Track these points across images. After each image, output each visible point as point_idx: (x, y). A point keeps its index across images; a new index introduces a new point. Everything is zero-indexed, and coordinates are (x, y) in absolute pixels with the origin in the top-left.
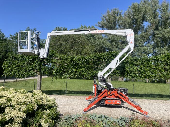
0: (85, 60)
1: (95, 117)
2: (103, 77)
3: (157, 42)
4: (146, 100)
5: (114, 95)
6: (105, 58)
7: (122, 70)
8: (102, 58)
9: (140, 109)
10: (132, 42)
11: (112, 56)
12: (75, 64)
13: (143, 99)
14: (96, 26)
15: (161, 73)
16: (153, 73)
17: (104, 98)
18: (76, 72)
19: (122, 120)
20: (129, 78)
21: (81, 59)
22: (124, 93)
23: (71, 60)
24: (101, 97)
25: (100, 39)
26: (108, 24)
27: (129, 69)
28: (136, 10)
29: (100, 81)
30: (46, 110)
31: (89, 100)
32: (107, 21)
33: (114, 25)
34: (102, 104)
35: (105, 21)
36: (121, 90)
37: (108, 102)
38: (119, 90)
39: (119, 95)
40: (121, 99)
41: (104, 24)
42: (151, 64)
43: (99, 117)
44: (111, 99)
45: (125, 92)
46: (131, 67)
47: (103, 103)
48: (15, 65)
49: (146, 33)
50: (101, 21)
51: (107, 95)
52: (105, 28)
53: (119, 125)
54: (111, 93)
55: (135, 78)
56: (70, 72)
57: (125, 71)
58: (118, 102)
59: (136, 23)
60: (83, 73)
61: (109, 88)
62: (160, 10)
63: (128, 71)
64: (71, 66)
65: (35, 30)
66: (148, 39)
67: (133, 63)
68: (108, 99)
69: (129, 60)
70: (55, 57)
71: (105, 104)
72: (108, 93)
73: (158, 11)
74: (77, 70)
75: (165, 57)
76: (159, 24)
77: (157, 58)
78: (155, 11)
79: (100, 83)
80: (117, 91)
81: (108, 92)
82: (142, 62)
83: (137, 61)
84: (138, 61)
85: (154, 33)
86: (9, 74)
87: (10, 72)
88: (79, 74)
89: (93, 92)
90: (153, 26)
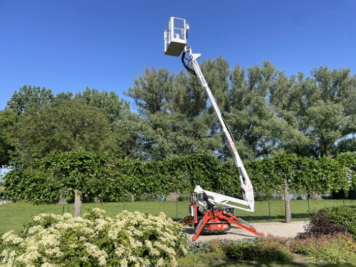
5: (219, 218)
6: (190, 165)
9: (254, 231)
17: (208, 223)
21: (153, 166)
26: (148, 93)
27: (222, 179)
29: (200, 200)
32: (145, 88)
34: (206, 231)
35: (141, 87)
37: (213, 228)
38: (225, 210)
39: (226, 217)
40: (227, 221)
41: (139, 91)
44: (216, 222)
45: (232, 212)
46: (224, 177)
48: (29, 180)
52: (141, 99)
54: (214, 215)
57: (216, 183)
61: (212, 208)
62: (231, 79)
64: (137, 177)
68: (212, 224)
71: (209, 230)
72: (211, 216)
73: (228, 79)
78: (224, 79)
80: (222, 212)
86: (17, 197)
87: (19, 193)
88: (150, 190)
89: (192, 215)
90: (221, 103)
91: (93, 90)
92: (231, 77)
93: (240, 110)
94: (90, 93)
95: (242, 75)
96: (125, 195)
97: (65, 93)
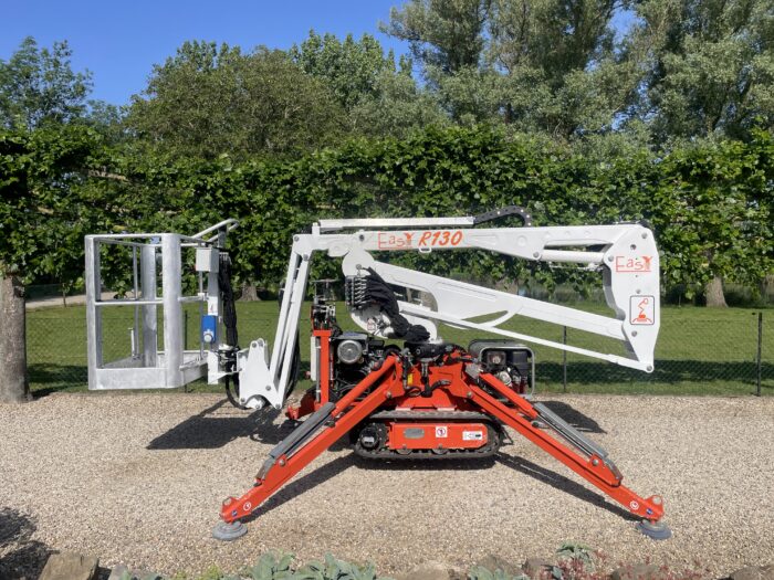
2: (374, 279)
3: (674, 108)
5: (447, 391)
6: (405, 170)
8: (383, 171)
9: (612, 481)
11: (445, 156)
13: (611, 392)
14: (383, 31)
15: (718, 249)
17: (383, 414)
20: (542, 281)
22: (511, 374)
24: (359, 406)
25: (404, 96)
26: (441, 19)
29: (356, 306)
32: (435, 5)
33: (468, 26)
35: (427, 6)
36: (491, 357)
37: (406, 438)
38: (480, 358)
39: (476, 389)
40: (488, 414)
41: (419, 18)
42: (667, 195)
44: (428, 414)
47: (376, 447)
49: (623, 67)
50: (405, 6)
51: (403, 393)
52: (425, 41)
54: (425, 380)
58: (473, 435)
59: (578, 12)
65: (62, 52)
66: (631, 97)
67: (565, 193)
68: (408, 420)
69: (541, 178)
70: (101, 170)
71: (388, 449)
72: (410, 380)
75: (746, 153)
76: (684, 19)
79: (356, 318)
80: (464, 368)
81: (408, 370)
82: (614, 187)
83: (589, 179)
84: (595, 183)
85: (661, 65)
90: (657, 26)
91: (327, 37)
94: (317, 46)
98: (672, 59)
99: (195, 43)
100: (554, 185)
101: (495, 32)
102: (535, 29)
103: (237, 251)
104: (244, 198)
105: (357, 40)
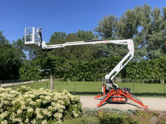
0: (92, 64)
1: (109, 110)
2: (110, 79)
3: (151, 44)
4: (144, 98)
5: (120, 94)
6: (109, 63)
7: (123, 72)
8: (106, 63)
9: (141, 104)
10: (132, 50)
11: (115, 61)
12: (83, 69)
13: (141, 97)
14: (94, 31)
15: (156, 75)
16: (149, 75)
17: (112, 96)
18: (84, 75)
19: (130, 111)
20: (130, 79)
21: (88, 64)
23: (79, 65)
24: (109, 96)
26: (105, 29)
27: (130, 71)
28: (130, 16)
30: (74, 105)
31: (97, 99)
32: (104, 26)
33: (110, 30)
34: (110, 101)
35: (102, 26)
36: (125, 89)
37: (115, 100)
39: (124, 93)
40: (125, 96)
41: (101, 28)
43: (112, 110)
44: (118, 97)
45: (129, 91)
46: (131, 70)
48: (30, 70)
49: (140, 37)
50: (98, 26)
52: (102, 32)
53: (128, 114)
54: (117, 92)
55: (134, 79)
56: (79, 75)
57: (126, 73)
58: (124, 99)
59: (131, 28)
60: (90, 76)
61: (115, 88)
62: (152, 15)
63: (129, 73)
64: (80, 70)
68: (115, 97)
69: (129, 64)
70: (65, 63)
71: (113, 101)
72: (115, 92)
73: (150, 16)
74: (84, 73)
75: (159, 61)
76: (152, 28)
77: (153, 62)
78: (148, 16)
79: (107, 84)
80: (122, 91)
82: (140, 65)
84: (137, 65)
85: (148, 36)
86: (25, 78)
87: (26, 77)
88: (86, 77)
89: (103, 92)
90: (146, 30)
91: (82, 31)
92: (152, 14)
93: (158, 32)
94: (80, 32)
95: (159, 12)
96: (74, 78)
97: (71, 33)
98: (150, 35)
99: (57, 32)
100: (131, 65)
101: (115, 30)
102: (123, 30)
103: (85, 74)
104: (85, 67)
105: (88, 31)
